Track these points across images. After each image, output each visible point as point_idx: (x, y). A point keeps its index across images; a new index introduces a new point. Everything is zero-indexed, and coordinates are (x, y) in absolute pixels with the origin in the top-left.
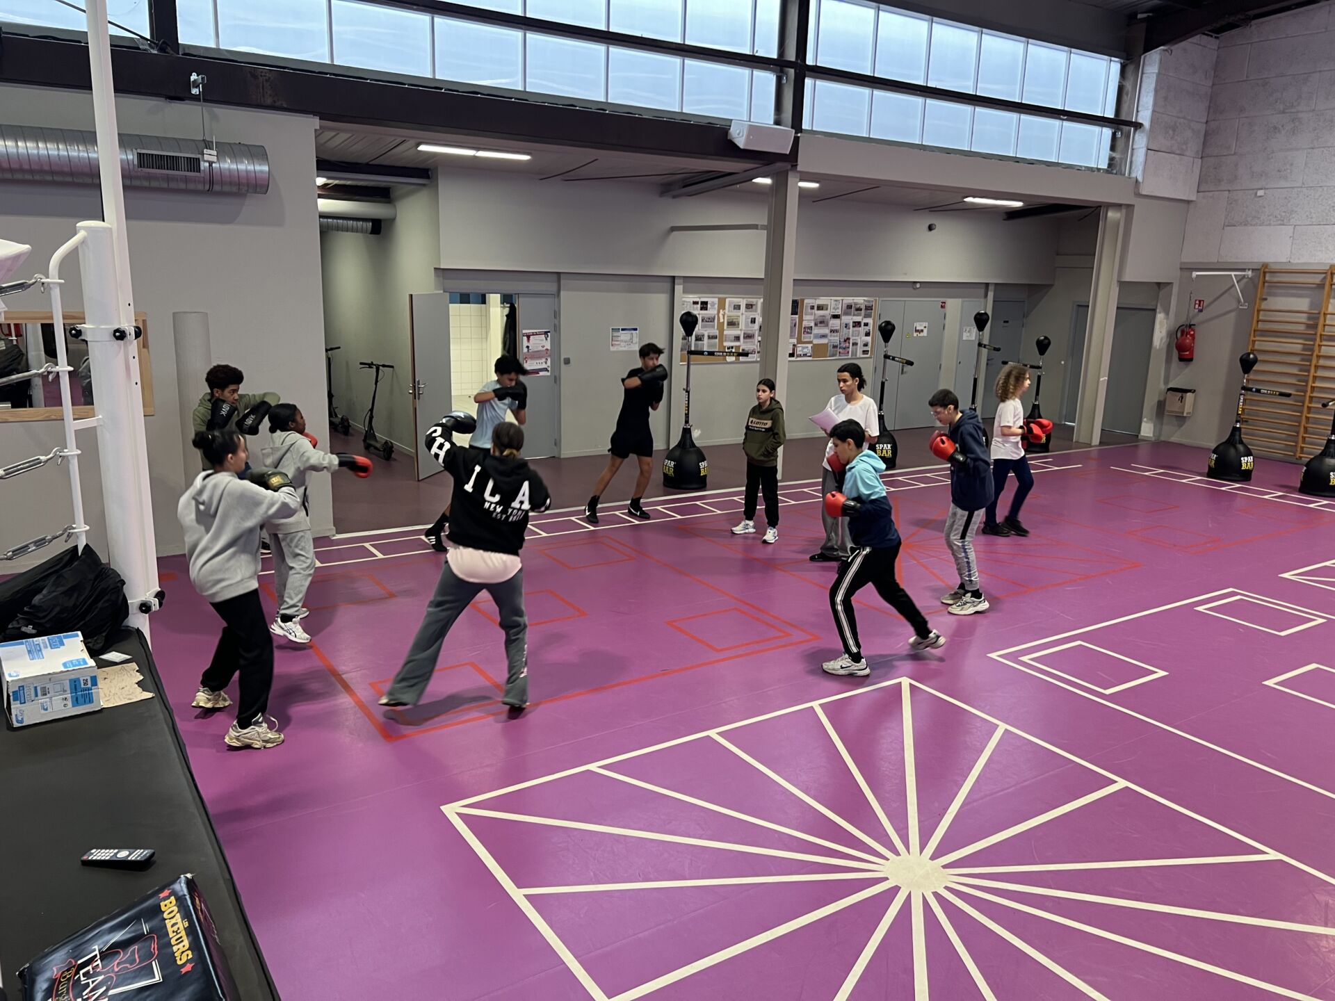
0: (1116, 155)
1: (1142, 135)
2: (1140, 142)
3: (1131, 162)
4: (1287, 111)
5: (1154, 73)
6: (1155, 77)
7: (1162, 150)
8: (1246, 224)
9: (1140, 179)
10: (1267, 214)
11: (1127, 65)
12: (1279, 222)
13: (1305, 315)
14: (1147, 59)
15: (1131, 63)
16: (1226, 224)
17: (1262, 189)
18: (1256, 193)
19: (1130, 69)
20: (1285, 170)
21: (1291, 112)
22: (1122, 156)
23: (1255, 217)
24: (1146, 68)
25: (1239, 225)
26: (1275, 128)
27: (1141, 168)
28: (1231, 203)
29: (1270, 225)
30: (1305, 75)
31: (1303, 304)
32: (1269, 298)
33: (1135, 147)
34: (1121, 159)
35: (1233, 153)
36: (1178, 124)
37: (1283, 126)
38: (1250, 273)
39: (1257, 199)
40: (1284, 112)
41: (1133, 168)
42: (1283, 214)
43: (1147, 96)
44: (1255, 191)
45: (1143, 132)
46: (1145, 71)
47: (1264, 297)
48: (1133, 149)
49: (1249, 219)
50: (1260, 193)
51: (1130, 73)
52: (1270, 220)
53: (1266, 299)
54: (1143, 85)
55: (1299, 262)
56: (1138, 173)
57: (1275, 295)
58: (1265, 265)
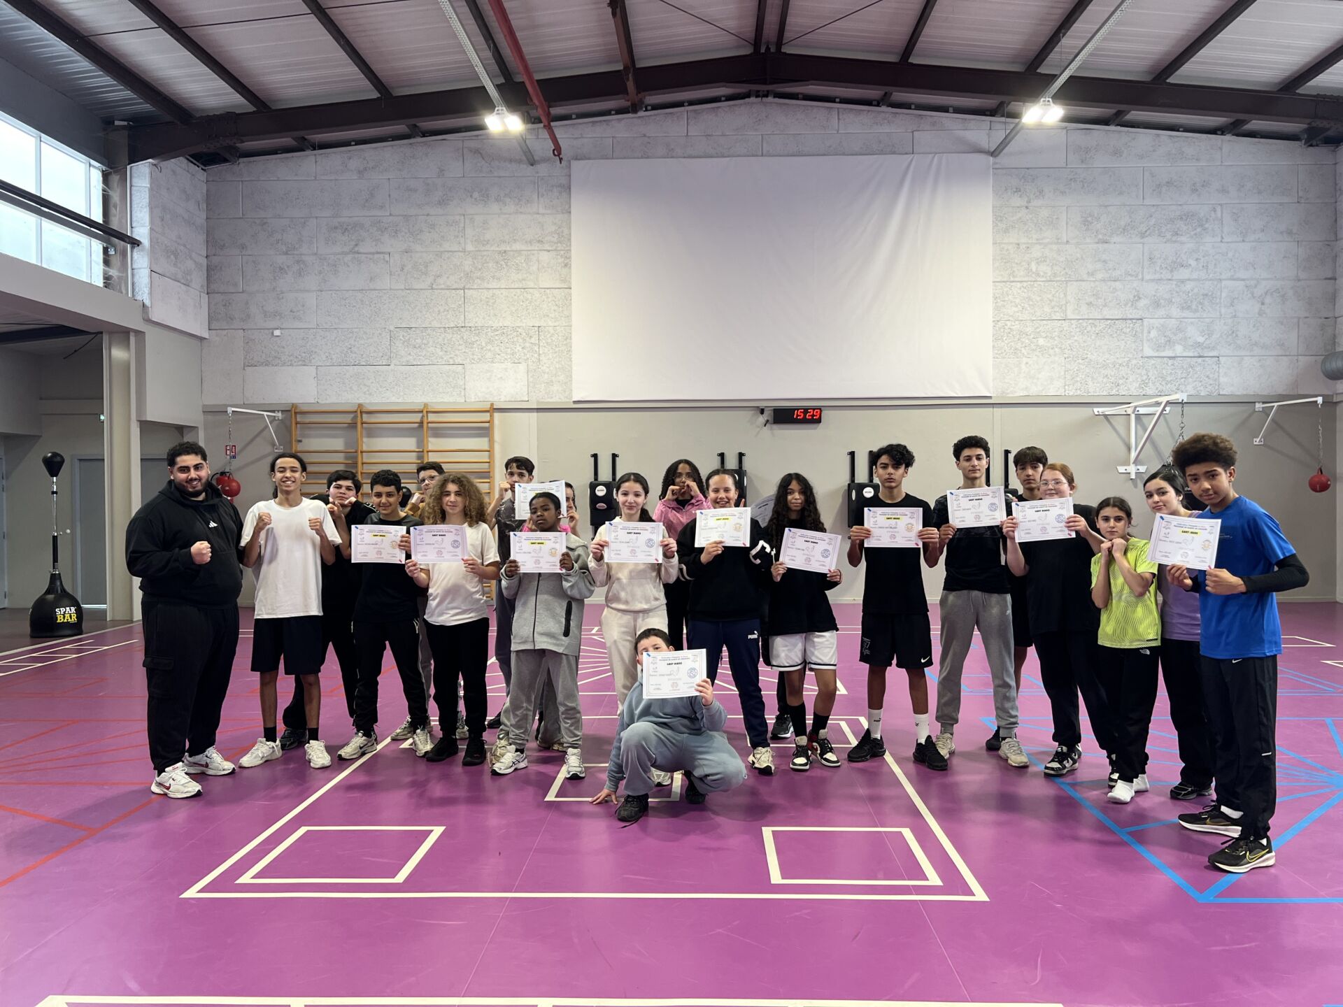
0: (113, 272)
1: (142, 253)
2: (140, 261)
3: (133, 284)
4: (289, 253)
5: (146, 187)
6: (147, 192)
7: (168, 275)
8: (267, 364)
9: (147, 303)
10: (287, 353)
11: (110, 173)
12: (301, 363)
13: (342, 455)
14: (134, 170)
15: (115, 172)
16: (247, 364)
17: (277, 329)
18: (273, 333)
19: (115, 178)
20: (297, 311)
21: (294, 254)
22: (121, 275)
23: (276, 357)
24: (135, 181)
25: (260, 365)
26: (281, 269)
27: (147, 290)
28: (248, 342)
29: (291, 365)
30: (303, 220)
31: (338, 443)
32: (303, 440)
33: (134, 266)
34: (119, 278)
35: (241, 290)
36: (179, 251)
37: (288, 267)
38: (279, 415)
39: (275, 339)
40: (286, 253)
41: (137, 290)
42: (304, 355)
43: (141, 211)
44: (271, 331)
45: (142, 251)
46: (134, 184)
47: (299, 439)
48: (133, 269)
49: (270, 359)
50: (277, 333)
51: (115, 185)
52: (291, 361)
53: (300, 441)
54: (134, 198)
55: (327, 402)
56: (143, 295)
57: (309, 436)
58: (294, 405)
